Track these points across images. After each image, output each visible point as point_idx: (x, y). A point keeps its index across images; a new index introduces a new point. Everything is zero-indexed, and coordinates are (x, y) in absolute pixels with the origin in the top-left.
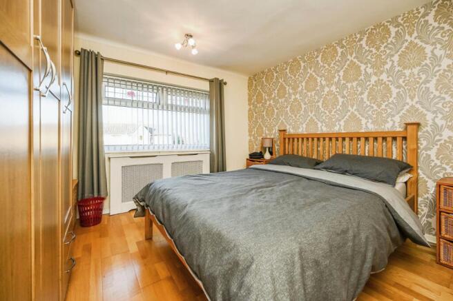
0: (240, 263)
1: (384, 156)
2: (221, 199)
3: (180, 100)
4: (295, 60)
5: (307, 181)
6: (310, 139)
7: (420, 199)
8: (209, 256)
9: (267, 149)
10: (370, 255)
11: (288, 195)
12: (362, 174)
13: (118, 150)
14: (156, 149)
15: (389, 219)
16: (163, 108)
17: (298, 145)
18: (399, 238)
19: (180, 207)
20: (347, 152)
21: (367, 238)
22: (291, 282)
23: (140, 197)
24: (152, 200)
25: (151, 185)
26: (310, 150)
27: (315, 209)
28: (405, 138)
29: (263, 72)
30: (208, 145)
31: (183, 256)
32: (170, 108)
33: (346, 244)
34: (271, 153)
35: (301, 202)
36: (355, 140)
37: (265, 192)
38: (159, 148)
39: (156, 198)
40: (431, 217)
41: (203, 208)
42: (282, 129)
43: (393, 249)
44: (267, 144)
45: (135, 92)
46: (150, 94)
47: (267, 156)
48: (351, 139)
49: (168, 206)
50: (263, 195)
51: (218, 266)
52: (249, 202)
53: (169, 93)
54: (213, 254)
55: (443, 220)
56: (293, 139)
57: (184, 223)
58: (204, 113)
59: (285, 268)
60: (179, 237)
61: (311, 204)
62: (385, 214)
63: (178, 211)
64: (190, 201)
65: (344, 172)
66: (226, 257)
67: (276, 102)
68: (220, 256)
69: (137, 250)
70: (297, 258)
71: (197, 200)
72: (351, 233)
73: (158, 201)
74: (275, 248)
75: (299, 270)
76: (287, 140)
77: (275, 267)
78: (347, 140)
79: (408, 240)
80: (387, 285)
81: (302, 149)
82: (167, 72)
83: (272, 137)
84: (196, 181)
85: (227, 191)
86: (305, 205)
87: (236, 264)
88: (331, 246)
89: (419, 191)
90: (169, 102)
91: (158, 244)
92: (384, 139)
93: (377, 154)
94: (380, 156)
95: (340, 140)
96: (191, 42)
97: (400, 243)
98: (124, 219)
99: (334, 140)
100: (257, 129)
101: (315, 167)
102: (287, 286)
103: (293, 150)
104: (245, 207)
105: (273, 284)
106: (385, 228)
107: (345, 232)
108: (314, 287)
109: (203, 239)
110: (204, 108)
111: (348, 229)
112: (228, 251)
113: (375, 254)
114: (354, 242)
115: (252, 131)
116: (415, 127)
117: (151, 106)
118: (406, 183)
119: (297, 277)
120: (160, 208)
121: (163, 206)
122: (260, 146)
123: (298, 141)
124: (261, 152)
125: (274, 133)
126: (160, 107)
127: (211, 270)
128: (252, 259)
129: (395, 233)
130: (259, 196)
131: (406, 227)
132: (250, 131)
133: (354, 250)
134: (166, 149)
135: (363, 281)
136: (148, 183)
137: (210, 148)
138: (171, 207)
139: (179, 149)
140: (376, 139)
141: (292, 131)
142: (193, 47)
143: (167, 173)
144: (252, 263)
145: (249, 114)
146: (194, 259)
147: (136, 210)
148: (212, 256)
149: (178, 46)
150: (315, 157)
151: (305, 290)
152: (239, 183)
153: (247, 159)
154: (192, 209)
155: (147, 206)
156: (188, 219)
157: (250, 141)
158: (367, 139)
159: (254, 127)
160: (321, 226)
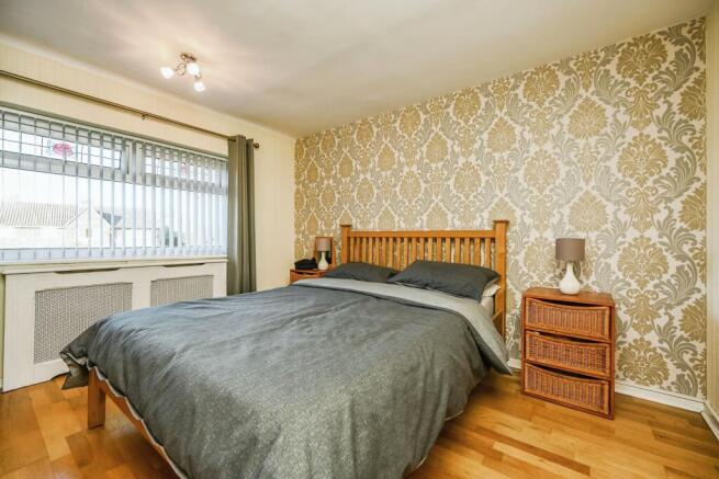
0: (260, 438)
1: (472, 263)
2: (238, 339)
3: (170, 167)
4: (365, 122)
5: (375, 300)
6: (384, 240)
7: (508, 316)
8: (208, 437)
9: (323, 255)
10: (445, 395)
11: (347, 324)
12: (445, 287)
13: (27, 258)
14: (119, 256)
15: (471, 346)
16: (134, 179)
17: (367, 248)
18: (482, 369)
19: (158, 361)
20: (430, 259)
21: (442, 372)
22: (336, 452)
23: (77, 350)
24: (102, 353)
25: (102, 323)
26: (384, 254)
27: (381, 341)
28: (493, 240)
29: (319, 135)
30: (224, 248)
31: (161, 445)
32: (149, 180)
33: (415, 384)
34: (329, 260)
35: (363, 331)
36: (439, 241)
37: (313, 321)
38: (125, 253)
39: (112, 347)
40: (518, 337)
41: (204, 357)
42: (346, 223)
43: (474, 383)
44: (324, 247)
45: (72, 145)
46: (108, 153)
47: (323, 265)
48: (435, 240)
49: (136, 360)
50: (307, 327)
51: (224, 450)
52: (284, 340)
53: (149, 153)
54: (215, 433)
55: (528, 339)
56: (361, 238)
57: (167, 387)
58: (217, 193)
59: (328, 433)
60: (155, 414)
61: (374, 336)
62: (467, 339)
63: (154, 366)
64: (179, 348)
65: (424, 286)
66: (237, 434)
67: (338, 182)
68: (228, 434)
69: (68, 452)
70: (346, 416)
71: (193, 345)
72: (422, 370)
73: (116, 355)
74: (316, 406)
75: (349, 432)
76: (352, 241)
77: (312, 434)
78: (430, 240)
79: (492, 369)
80: (469, 432)
81: (373, 255)
82: (144, 115)
83: (331, 235)
84: (198, 310)
85: (251, 325)
86: (367, 337)
87: (254, 440)
88: (395, 392)
89: (508, 307)
90: (149, 170)
91: (117, 434)
92: (472, 240)
93: (465, 261)
94: (467, 263)
95: (422, 241)
96: (193, 69)
97: (484, 374)
98: (39, 397)
99: (414, 241)
100: (309, 223)
101: (389, 280)
102: (329, 459)
103: (361, 255)
104: (278, 348)
105: (309, 460)
106: (465, 357)
107: (414, 369)
108: (369, 452)
109: (199, 410)
110: (217, 183)
111: (419, 364)
112: (241, 423)
113: (451, 394)
114: (425, 382)
115: (300, 226)
116: (504, 225)
117: (107, 175)
118: (494, 296)
119: (344, 444)
120: (120, 366)
121: (125, 362)
122: (312, 249)
123: (368, 242)
124: (314, 259)
125: (334, 230)
126: (129, 178)
127: (210, 461)
128: (279, 428)
129: (477, 362)
130: (302, 328)
131: (490, 354)
132: (298, 226)
133: (425, 392)
134: (139, 256)
135: (436, 433)
136: (97, 320)
137: (228, 254)
138: (143, 362)
139: (167, 256)
140: (462, 240)
141: (360, 227)
142: (197, 78)
143: (141, 300)
144: (277, 435)
145: (296, 198)
146: (182, 447)
147: (69, 374)
148: (214, 436)
149: (167, 73)
150: (390, 265)
151: (355, 460)
152: (273, 310)
153: (292, 271)
154: (182, 360)
155: (93, 364)
156: (173, 381)
157: (297, 241)
158: (453, 240)
159: (304, 221)
160: (384, 364)
